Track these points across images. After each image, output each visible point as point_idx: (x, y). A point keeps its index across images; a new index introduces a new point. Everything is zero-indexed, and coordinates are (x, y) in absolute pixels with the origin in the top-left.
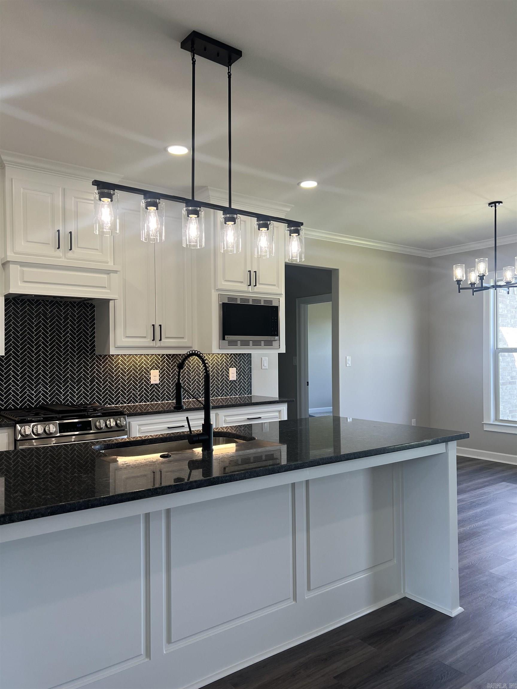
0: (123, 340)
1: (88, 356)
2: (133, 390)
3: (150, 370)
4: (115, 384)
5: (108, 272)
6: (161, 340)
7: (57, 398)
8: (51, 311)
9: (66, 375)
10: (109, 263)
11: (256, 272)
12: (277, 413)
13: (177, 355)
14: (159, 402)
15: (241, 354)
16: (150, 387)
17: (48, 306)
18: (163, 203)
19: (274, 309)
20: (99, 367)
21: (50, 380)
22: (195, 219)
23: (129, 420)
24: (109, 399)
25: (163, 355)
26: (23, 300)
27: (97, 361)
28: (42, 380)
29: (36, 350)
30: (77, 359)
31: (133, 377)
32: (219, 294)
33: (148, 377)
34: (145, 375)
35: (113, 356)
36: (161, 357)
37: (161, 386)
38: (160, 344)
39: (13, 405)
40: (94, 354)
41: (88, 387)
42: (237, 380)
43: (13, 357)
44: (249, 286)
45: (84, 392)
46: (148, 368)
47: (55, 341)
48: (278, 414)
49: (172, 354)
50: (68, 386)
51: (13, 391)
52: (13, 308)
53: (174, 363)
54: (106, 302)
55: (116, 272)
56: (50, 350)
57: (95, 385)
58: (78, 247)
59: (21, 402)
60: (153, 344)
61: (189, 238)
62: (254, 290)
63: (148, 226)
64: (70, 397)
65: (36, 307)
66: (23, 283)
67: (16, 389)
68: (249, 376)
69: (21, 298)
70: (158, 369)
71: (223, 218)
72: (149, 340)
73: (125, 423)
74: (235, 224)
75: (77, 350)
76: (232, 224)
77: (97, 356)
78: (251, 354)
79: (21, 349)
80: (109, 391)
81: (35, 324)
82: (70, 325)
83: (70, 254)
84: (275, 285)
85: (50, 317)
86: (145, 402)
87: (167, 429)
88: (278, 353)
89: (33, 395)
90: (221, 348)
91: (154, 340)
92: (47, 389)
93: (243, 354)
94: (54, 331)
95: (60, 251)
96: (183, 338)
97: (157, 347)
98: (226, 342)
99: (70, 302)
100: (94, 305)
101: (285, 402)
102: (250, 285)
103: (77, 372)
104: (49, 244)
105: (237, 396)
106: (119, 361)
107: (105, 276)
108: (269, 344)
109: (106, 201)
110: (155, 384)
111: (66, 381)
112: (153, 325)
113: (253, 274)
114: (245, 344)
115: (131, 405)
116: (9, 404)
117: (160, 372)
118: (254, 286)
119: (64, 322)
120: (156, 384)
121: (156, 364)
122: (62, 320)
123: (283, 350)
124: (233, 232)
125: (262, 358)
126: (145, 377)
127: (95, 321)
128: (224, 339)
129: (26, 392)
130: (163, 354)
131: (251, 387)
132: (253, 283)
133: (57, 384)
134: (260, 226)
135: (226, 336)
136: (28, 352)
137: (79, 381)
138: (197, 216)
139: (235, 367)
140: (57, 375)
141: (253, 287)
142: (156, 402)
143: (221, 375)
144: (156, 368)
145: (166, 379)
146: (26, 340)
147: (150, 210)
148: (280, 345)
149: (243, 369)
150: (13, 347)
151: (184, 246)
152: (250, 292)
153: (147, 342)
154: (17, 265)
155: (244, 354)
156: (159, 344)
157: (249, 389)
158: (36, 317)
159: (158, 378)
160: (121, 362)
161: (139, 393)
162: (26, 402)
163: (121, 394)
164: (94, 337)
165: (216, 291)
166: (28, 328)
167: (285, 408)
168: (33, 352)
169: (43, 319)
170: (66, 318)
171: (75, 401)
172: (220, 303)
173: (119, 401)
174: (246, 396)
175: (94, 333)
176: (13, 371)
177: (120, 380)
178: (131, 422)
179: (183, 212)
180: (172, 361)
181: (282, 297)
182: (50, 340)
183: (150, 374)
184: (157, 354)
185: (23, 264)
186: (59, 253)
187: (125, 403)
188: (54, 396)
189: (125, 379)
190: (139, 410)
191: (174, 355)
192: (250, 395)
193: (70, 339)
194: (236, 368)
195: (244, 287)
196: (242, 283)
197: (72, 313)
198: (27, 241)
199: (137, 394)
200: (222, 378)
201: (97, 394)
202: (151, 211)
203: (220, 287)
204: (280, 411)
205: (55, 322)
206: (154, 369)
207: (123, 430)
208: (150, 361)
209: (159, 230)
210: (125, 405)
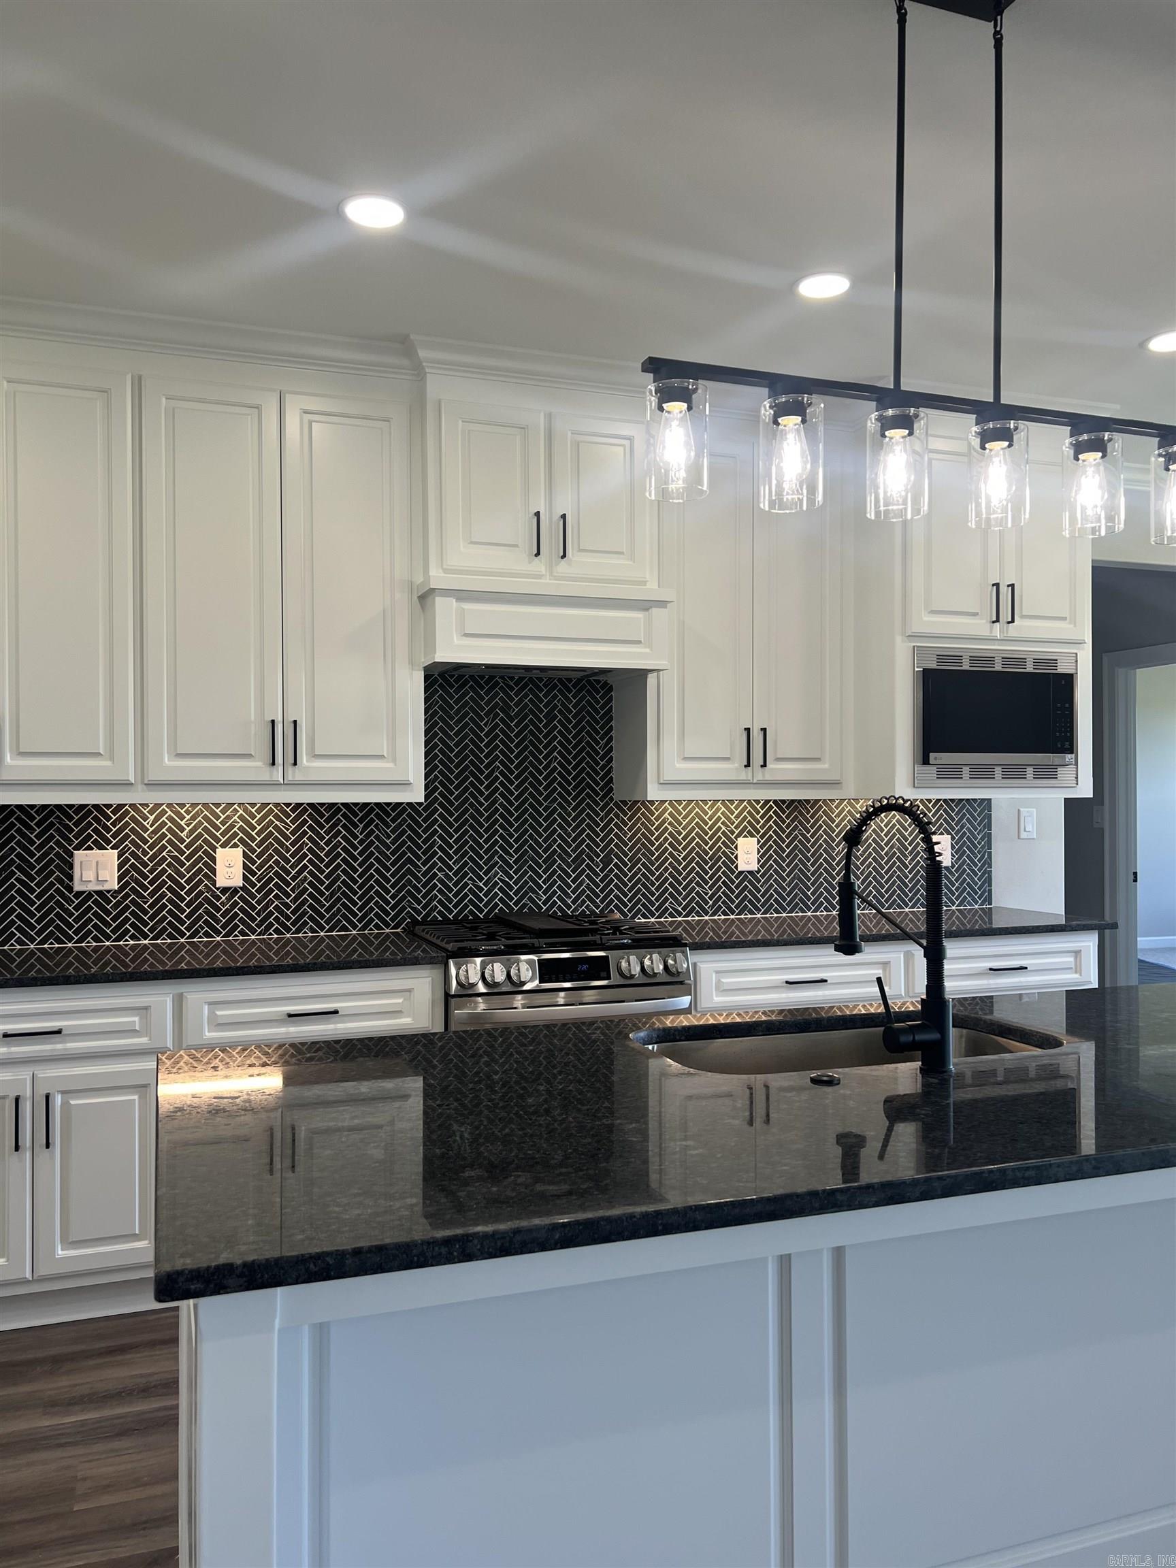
0: (678, 765)
1: (597, 804)
2: (698, 884)
3: (736, 838)
4: (657, 869)
5: (645, 605)
6: (764, 765)
7: (531, 899)
8: (521, 700)
9: (550, 846)
10: (648, 583)
11: (1012, 586)
12: (1071, 956)
13: (799, 801)
14: (759, 916)
15: (964, 799)
16: (737, 877)
17: (512, 689)
18: (819, 405)
19: (1063, 683)
20: (620, 829)
21: (516, 857)
22: (902, 440)
23: (694, 957)
24: (644, 905)
25: (767, 802)
26: (461, 677)
27: (617, 816)
28: (501, 857)
29: (487, 790)
30: (574, 810)
31: (698, 854)
32: (914, 647)
33: (733, 854)
34: (724, 848)
35: (652, 802)
36: (762, 808)
37: (763, 876)
38: (764, 775)
39: (440, 913)
40: (612, 799)
41: (597, 875)
42: (953, 866)
43: (441, 804)
44: (994, 622)
45: (588, 886)
46: (733, 833)
47: (526, 768)
48: (1072, 959)
49: (788, 800)
50: (555, 871)
51: (440, 881)
52: (441, 697)
53: (793, 821)
54: (639, 676)
55: (662, 604)
56: (517, 788)
57: (611, 871)
58: (580, 550)
59: (455, 906)
60: (747, 776)
61: (885, 493)
62: (1007, 633)
63: (779, 468)
64: (559, 897)
65: (487, 694)
66: (464, 638)
67: (447, 876)
68: (986, 856)
69: (456, 674)
70: (755, 836)
71: (976, 432)
72: (736, 765)
73: (685, 966)
74: (1012, 445)
75: (574, 789)
76: (1002, 449)
77: (616, 804)
78: (990, 800)
79: (457, 788)
80: (644, 885)
81: (487, 730)
82: (560, 732)
83: (563, 567)
84: (1064, 619)
85: (517, 715)
86: (725, 913)
87: (785, 984)
88: (1065, 799)
89: (481, 889)
90: (919, 785)
91: (748, 765)
92: (511, 878)
93: (968, 800)
94: (526, 747)
95: (541, 561)
96: (818, 760)
97: (755, 783)
98: (931, 770)
99: (560, 680)
100: (612, 686)
101: (1092, 929)
102: (997, 620)
103: (574, 840)
104: (516, 546)
105: (954, 908)
106: (666, 814)
107: (639, 615)
108: (1047, 774)
109: (676, 411)
110: (747, 872)
111: (550, 861)
112: (748, 730)
113: (1005, 592)
114: (982, 773)
115: (693, 920)
116: (432, 910)
117: (759, 842)
118: (1009, 623)
119: (545, 726)
120: (751, 873)
121: (749, 822)
122: (540, 721)
123: (1085, 789)
124: (1004, 468)
125: (1019, 810)
126: (724, 853)
127: (613, 723)
128: (926, 761)
129: (466, 885)
130: (766, 800)
131: (990, 885)
132: (1005, 614)
133: (530, 867)
134: (1079, 449)
135: (931, 754)
136: (471, 794)
137: (578, 860)
138: (907, 431)
139: (949, 833)
140: (531, 846)
141: (1006, 625)
142: (750, 916)
143: (911, 853)
144: (749, 832)
145: (775, 861)
146: (467, 767)
147: (785, 426)
148: (1077, 778)
149: (968, 838)
150: (441, 783)
151: (870, 515)
152: (998, 640)
153: (732, 769)
154: (452, 599)
155: (972, 799)
156: (760, 775)
157: (984, 891)
158: (487, 714)
159: (755, 856)
160: (669, 817)
161: (711, 893)
162: (466, 906)
163: (671, 894)
164: (611, 759)
165: (906, 639)
166: (472, 740)
167: (1091, 944)
168: (482, 794)
169: (502, 720)
170: (550, 717)
171: (569, 907)
172: (916, 669)
173: (667, 909)
174: (977, 907)
175: (611, 749)
176: (440, 837)
177: (667, 859)
178: (698, 964)
179: (869, 424)
180: (787, 817)
181: (1083, 649)
182: (517, 767)
183: (736, 847)
184: (754, 800)
185: (463, 595)
186: (539, 565)
187: (680, 914)
188: (526, 893)
189: (680, 858)
190: (711, 934)
191: (793, 801)
192: (988, 906)
193: (560, 763)
194: (950, 836)
195: (980, 626)
196: (977, 617)
197: (563, 705)
198: (472, 543)
199: (706, 894)
200: (913, 860)
201: (616, 891)
202: (786, 428)
203: (916, 628)
204: (1077, 953)
205: (526, 726)
206: (745, 836)
207: (682, 983)
208: (737, 817)
209: (806, 477)
210: (680, 919)
